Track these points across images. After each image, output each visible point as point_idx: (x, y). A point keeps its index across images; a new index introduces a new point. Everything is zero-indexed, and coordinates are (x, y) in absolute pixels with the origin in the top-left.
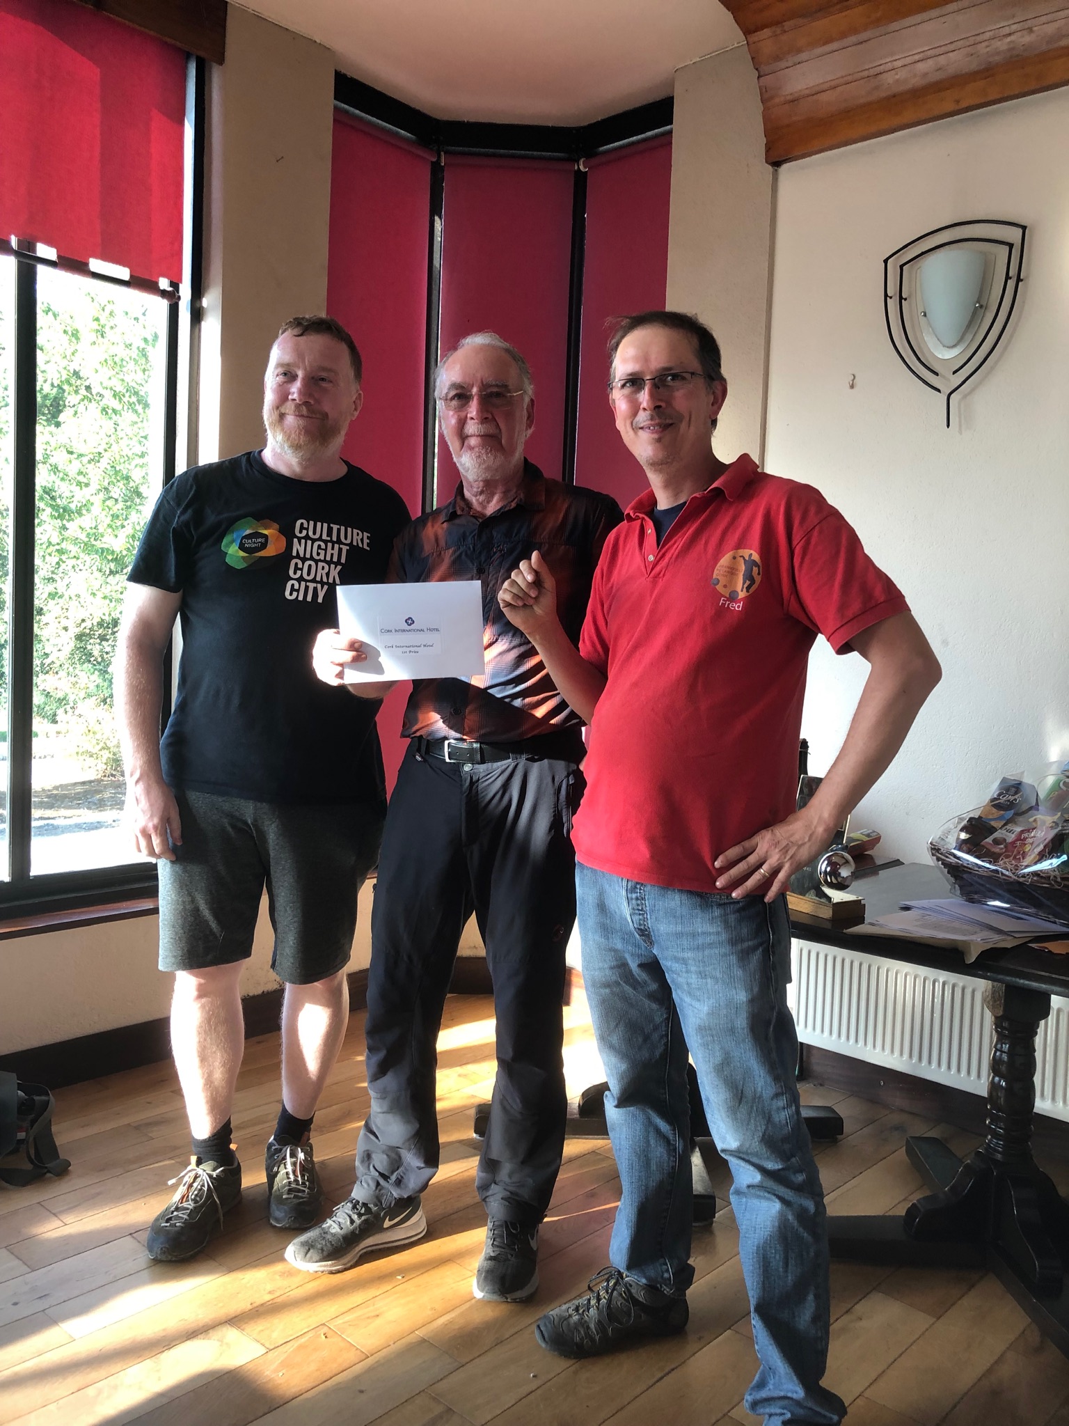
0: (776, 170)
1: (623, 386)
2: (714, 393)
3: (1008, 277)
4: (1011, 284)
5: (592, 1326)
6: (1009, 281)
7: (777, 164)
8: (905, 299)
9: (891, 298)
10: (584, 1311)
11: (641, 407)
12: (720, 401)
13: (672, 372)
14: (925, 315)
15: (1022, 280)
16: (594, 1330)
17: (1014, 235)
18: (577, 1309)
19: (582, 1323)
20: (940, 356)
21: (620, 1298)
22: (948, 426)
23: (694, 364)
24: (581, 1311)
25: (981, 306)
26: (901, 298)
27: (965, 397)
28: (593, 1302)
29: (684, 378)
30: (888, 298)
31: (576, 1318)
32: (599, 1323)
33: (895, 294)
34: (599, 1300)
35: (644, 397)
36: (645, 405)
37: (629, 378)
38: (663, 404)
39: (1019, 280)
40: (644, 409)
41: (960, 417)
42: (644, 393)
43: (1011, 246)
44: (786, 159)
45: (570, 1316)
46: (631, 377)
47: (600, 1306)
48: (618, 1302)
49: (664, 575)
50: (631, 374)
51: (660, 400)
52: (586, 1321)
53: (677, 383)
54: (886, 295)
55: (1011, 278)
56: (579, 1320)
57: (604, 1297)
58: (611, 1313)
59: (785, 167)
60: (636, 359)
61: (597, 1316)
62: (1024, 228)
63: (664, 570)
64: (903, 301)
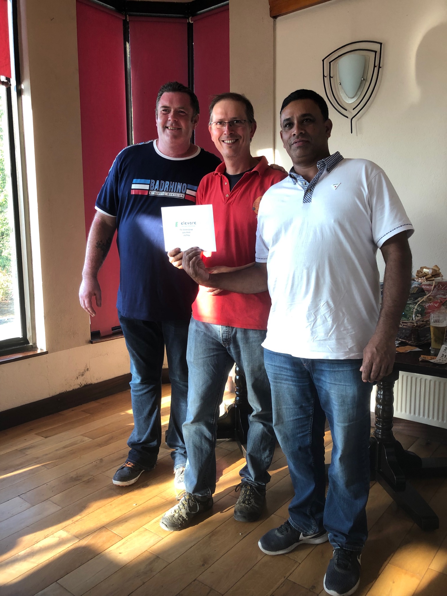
0: (275, 20)
1: (216, 124)
2: (252, 128)
3: (375, 66)
6: (375, 68)
7: (275, 17)
8: (332, 77)
9: (326, 77)
12: (254, 131)
13: (236, 119)
14: (340, 84)
15: (381, 67)
17: (377, 47)
20: (347, 102)
22: (352, 133)
23: (245, 116)
25: (364, 80)
26: (330, 77)
27: (358, 120)
29: (241, 122)
30: (325, 77)
33: (328, 75)
35: (225, 129)
36: (225, 132)
37: (218, 121)
38: (233, 133)
39: (379, 67)
40: (225, 134)
41: (356, 129)
43: (376, 52)
44: (279, 15)
49: (233, 204)
50: (220, 120)
51: (232, 131)
54: (324, 76)
59: (279, 18)
60: (222, 113)
62: (381, 44)
63: (233, 202)
64: (331, 78)
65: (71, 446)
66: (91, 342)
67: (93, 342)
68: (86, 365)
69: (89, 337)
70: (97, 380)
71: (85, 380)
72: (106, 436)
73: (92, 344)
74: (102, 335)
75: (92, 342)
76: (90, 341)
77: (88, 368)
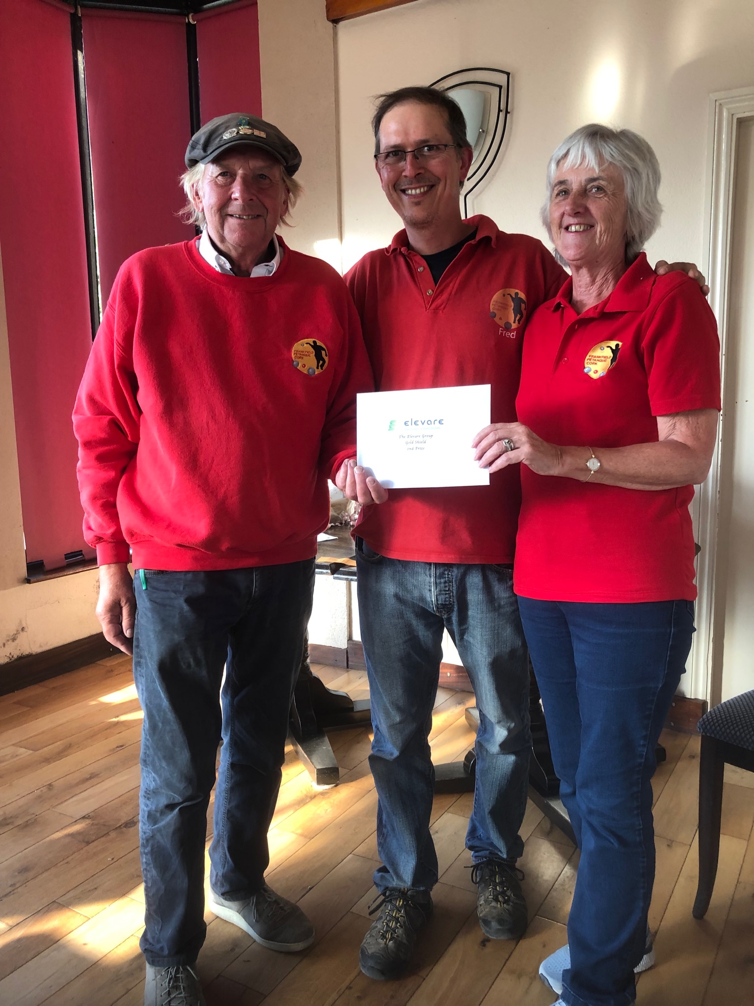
0: (335, 26)
1: (387, 156)
2: (462, 159)
3: (500, 111)
4: (502, 115)
6: (501, 113)
7: (336, 21)
11: (403, 174)
12: (467, 165)
13: (428, 144)
15: (509, 113)
17: (501, 79)
23: (446, 136)
25: (483, 131)
27: (477, 197)
29: (438, 149)
36: (407, 173)
37: (391, 150)
38: (422, 171)
39: (507, 112)
40: (406, 176)
43: (500, 87)
44: (342, 18)
46: (394, 149)
49: (444, 308)
50: (393, 146)
51: (419, 170)
53: (433, 153)
55: (502, 111)
59: (342, 24)
62: (508, 74)
63: (444, 304)
66: (28, 581)
67: (32, 580)
68: (20, 621)
69: (23, 571)
70: (41, 646)
71: (18, 648)
72: (59, 743)
73: (30, 584)
74: (48, 567)
75: (30, 580)
76: (26, 579)
77: (24, 625)
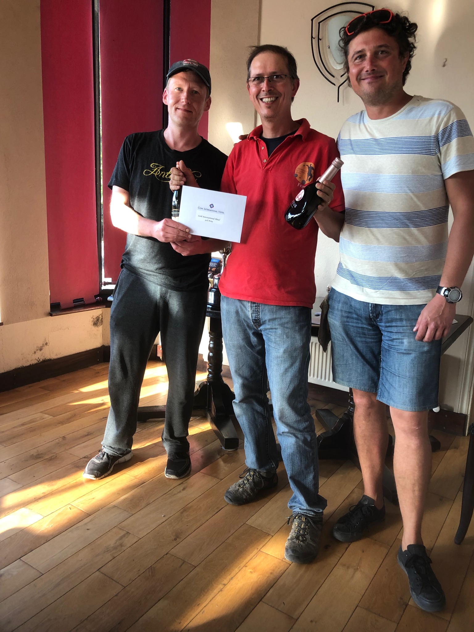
1: (254, 80)
2: (294, 85)
5: (248, 491)
8: (321, 40)
9: (314, 38)
10: (243, 486)
11: (262, 90)
12: (296, 89)
13: (276, 74)
14: (329, 48)
16: (250, 492)
18: (239, 486)
19: (244, 491)
20: (335, 68)
21: (257, 478)
22: (338, 102)
23: (286, 71)
24: (242, 486)
26: (319, 39)
28: (246, 482)
29: (281, 77)
30: (313, 39)
31: (241, 489)
32: (251, 489)
33: (316, 37)
34: (248, 480)
35: (264, 86)
36: (264, 89)
37: (257, 76)
38: (272, 89)
40: (263, 91)
41: (343, 97)
42: (264, 84)
45: (238, 489)
46: (258, 76)
47: (250, 483)
48: (256, 479)
49: (271, 170)
50: (258, 75)
51: (271, 87)
52: (245, 490)
53: (278, 79)
54: (312, 37)
56: (243, 490)
57: (251, 479)
58: (255, 484)
60: (260, 67)
61: (250, 487)
63: (272, 167)
64: (320, 40)
65: (31, 423)
66: (51, 315)
67: (53, 314)
68: (45, 339)
69: (48, 308)
70: (57, 355)
71: (43, 355)
72: (68, 413)
74: (63, 307)
76: (50, 313)
77: (47, 342)
